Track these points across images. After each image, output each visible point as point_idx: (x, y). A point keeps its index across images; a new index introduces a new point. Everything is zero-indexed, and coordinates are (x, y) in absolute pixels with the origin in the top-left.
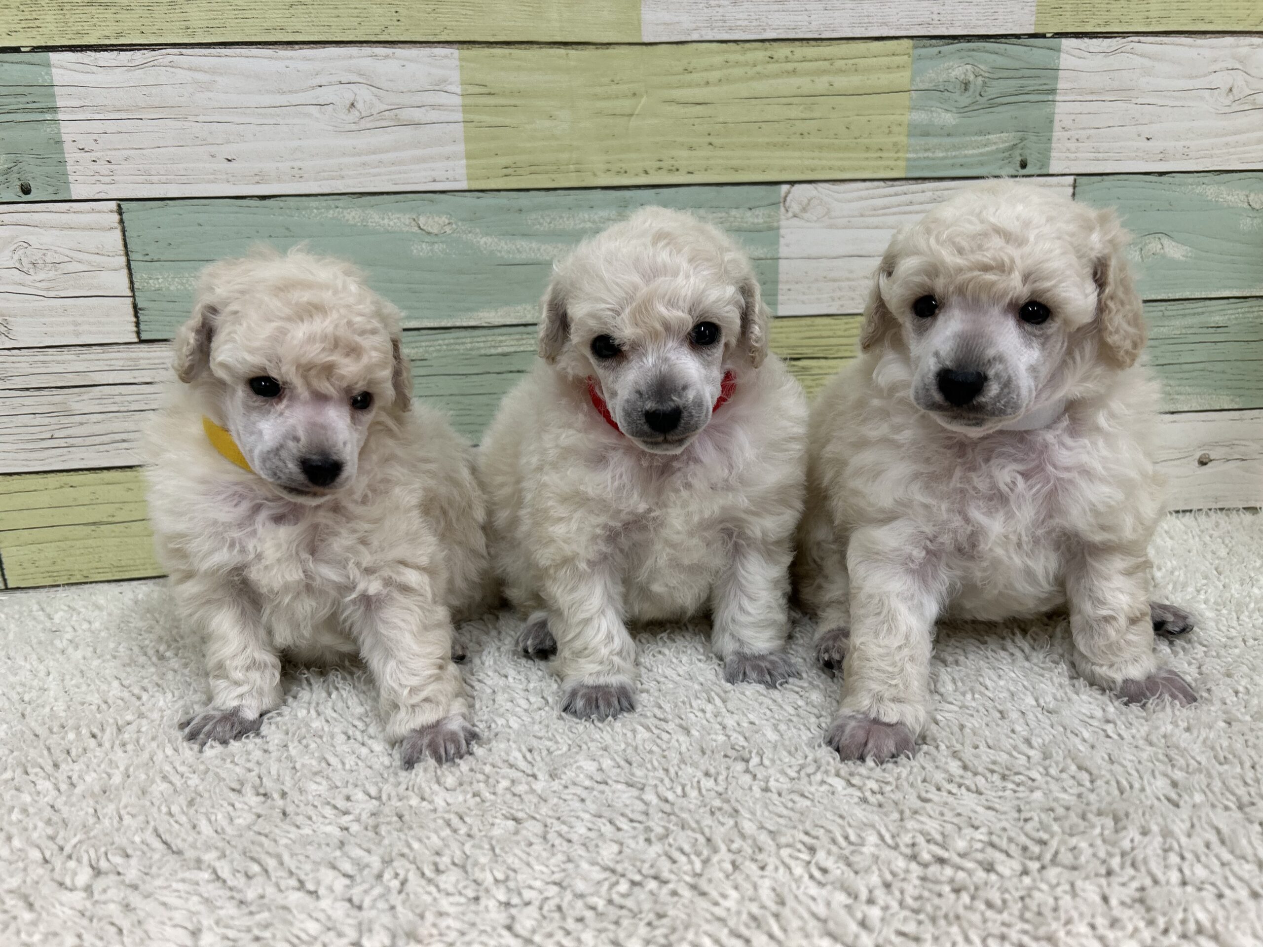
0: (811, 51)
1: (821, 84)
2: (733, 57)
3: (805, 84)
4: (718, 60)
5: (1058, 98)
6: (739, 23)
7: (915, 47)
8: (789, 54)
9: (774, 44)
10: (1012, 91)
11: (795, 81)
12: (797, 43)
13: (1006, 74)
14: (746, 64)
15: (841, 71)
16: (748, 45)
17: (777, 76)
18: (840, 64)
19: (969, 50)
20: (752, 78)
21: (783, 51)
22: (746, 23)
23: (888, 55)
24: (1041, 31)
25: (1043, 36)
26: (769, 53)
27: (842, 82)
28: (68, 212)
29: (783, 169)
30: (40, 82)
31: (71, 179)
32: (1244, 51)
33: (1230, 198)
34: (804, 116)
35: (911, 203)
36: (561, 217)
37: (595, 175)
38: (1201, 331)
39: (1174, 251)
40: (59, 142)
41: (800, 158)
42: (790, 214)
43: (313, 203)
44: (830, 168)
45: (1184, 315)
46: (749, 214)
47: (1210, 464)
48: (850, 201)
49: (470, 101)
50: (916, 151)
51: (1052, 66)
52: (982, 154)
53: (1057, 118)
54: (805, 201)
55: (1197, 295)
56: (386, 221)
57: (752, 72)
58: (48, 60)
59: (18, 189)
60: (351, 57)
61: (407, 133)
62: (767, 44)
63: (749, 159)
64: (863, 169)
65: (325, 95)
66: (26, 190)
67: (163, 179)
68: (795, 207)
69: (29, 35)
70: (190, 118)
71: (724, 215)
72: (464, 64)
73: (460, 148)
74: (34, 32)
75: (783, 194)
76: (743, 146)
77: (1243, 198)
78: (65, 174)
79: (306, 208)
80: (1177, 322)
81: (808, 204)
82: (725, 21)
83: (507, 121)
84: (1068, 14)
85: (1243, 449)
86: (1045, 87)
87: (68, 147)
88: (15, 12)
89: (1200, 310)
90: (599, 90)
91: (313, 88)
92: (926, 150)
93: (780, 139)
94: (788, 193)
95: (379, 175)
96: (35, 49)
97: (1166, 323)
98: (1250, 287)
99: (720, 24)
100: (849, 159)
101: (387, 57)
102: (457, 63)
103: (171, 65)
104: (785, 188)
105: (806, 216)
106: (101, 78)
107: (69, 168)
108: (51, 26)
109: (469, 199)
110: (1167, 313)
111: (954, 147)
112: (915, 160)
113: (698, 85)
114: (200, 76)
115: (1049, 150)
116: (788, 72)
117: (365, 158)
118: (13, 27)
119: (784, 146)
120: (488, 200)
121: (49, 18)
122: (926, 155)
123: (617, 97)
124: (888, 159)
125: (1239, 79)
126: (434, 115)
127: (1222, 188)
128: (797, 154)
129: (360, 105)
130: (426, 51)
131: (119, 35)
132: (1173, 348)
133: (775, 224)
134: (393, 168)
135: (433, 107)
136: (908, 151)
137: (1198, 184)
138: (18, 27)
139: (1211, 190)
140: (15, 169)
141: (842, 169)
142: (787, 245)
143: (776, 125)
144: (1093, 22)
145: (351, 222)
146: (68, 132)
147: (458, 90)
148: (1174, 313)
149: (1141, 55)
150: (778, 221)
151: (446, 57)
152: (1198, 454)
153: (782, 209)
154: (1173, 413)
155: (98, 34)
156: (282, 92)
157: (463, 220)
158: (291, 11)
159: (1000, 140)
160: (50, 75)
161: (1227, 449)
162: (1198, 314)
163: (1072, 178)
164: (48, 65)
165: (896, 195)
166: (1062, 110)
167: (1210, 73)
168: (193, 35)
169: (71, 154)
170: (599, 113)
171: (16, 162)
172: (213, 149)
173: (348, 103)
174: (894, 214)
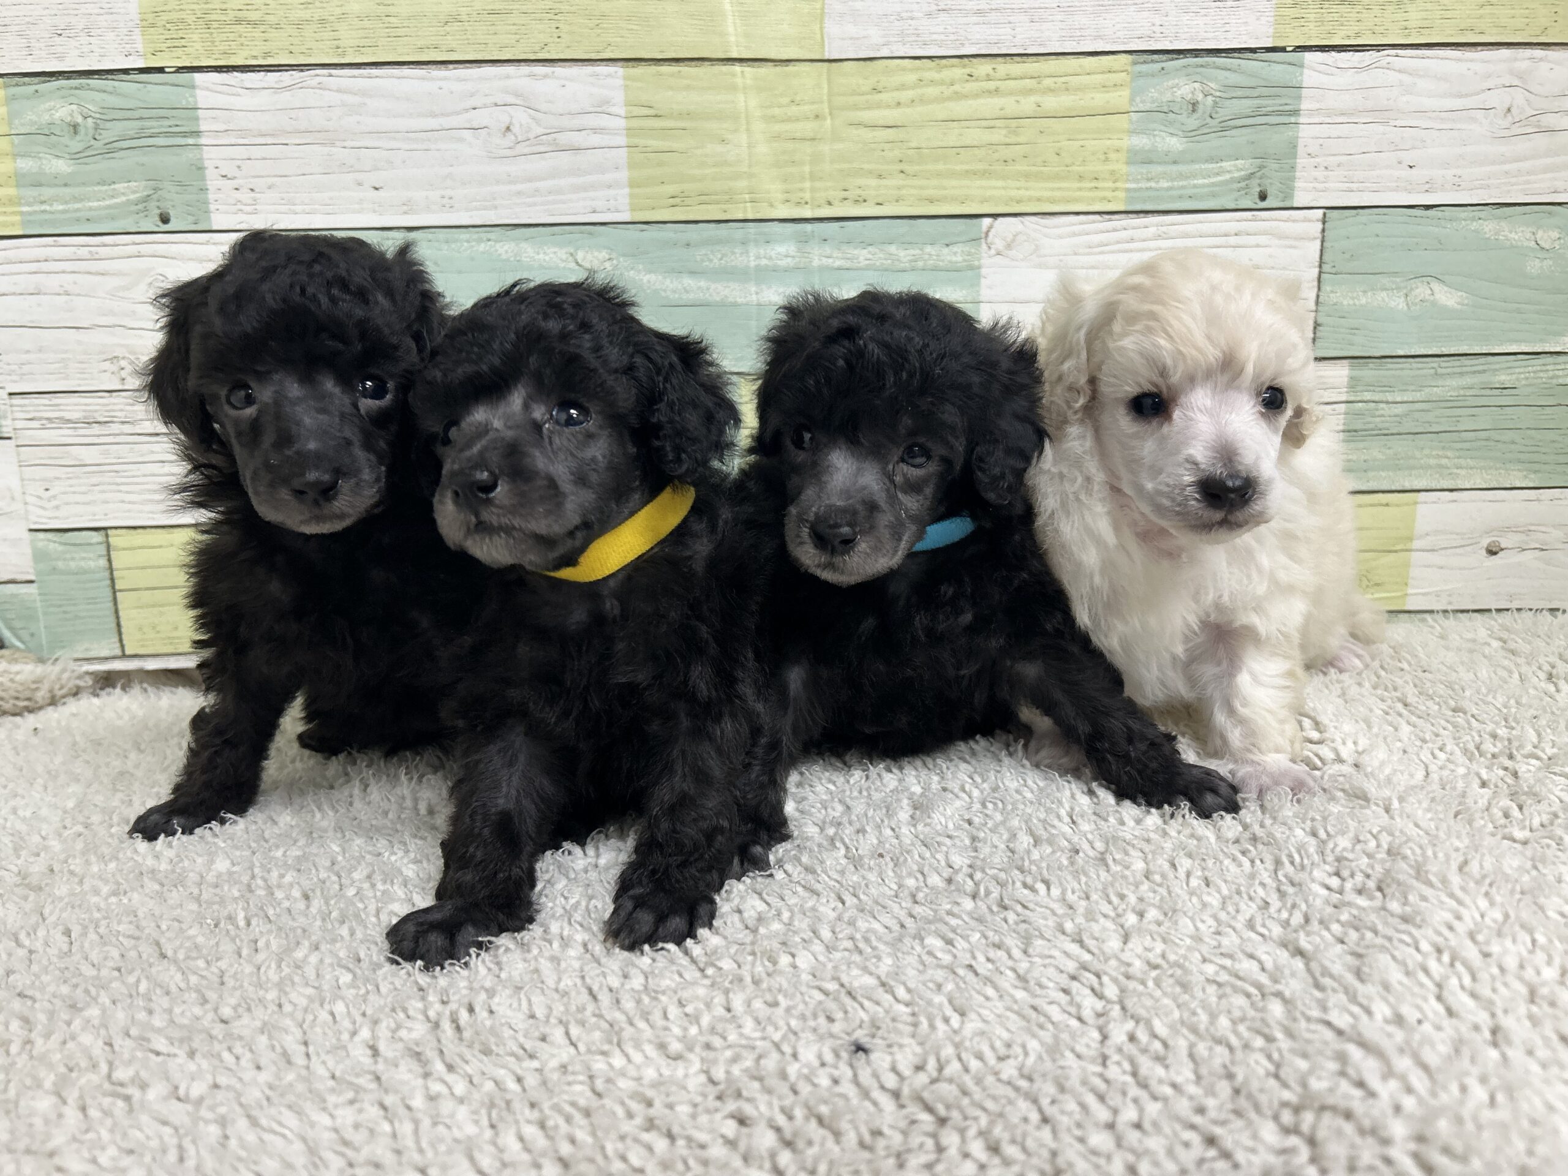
0: (1016, 68)
1: (1027, 104)
2: (928, 75)
3: (1009, 104)
4: (911, 78)
5: (1301, 120)
6: (935, 37)
7: (1135, 63)
8: (991, 72)
9: (974, 60)
10: (1248, 111)
11: (996, 102)
12: (1000, 59)
13: (1239, 93)
14: (942, 83)
15: (1050, 90)
16: (944, 61)
17: (977, 96)
18: (1048, 82)
19: (1197, 66)
20: (949, 99)
21: (983, 68)
22: (943, 37)
23: (1103, 73)
24: (1280, 43)
25: (1283, 49)
26: (968, 71)
27: (1051, 103)
28: (207, 243)
29: (984, 200)
30: (184, 104)
31: (212, 207)
32: (1524, 65)
33: (1513, 235)
34: (1008, 141)
35: (1132, 240)
36: (733, 253)
37: (771, 205)
38: (1484, 392)
39: (1447, 297)
40: (201, 169)
41: (1004, 188)
42: (993, 252)
43: (463, 235)
44: (1039, 200)
45: (1461, 374)
46: (946, 250)
47: (1501, 554)
48: (1060, 237)
49: (635, 123)
50: (1136, 181)
51: (1294, 84)
52: (1213, 184)
53: (1301, 143)
54: (1010, 237)
55: (1477, 350)
56: (541, 256)
57: (948, 91)
58: (193, 79)
59: (157, 218)
60: (508, 77)
61: (565, 158)
62: (966, 60)
63: (945, 188)
64: (1076, 200)
65: (480, 118)
66: (165, 219)
67: (307, 208)
68: (999, 244)
69: (174, 55)
70: (338, 143)
71: (917, 252)
72: (628, 83)
73: (623, 175)
74: (180, 52)
75: (984, 229)
76: (939, 175)
77: (1529, 235)
78: (206, 202)
79: (456, 241)
80: (1454, 382)
81: (1013, 241)
82: (918, 35)
83: (675, 146)
84: (1312, 25)
85: (1541, 536)
86: (1287, 108)
87: (210, 173)
88: (161, 30)
89: (1480, 368)
90: (776, 111)
91: (467, 110)
92: (1148, 180)
93: (980, 166)
94: (991, 227)
95: (535, 204)
96: (180, 70)
97: (1440, 383)
98: (1541, 341)
99: (914, 38)
100: (1059, 189)
101: (546, 76)
102: (622, 82)
103: (321, 87)
104: (987, 221)
105: (1010, 253)
106: (246, 101)
107: (211, 196)
108: (198, 46)
109: (632, 232)
110: (1440, 371)
111: (1181, 176)
112: (1135, 190)
113: (889, 107)
114: (350, 99)
115: (1293, 179)
116: (990, 92)
117: (519, 187)
118: (159, 46)
119: (985, 174)
120: (652, 232)
121: (195, 37)
122: (1149, 185)
123: (798, 120)
124: (1104, 189)
125: (1519, 97)
126: (595, 140)
127: (1503, 224)
128: (1000, 183)
129: (515, 129)
130: (589, 69)
131: (267, 55)
132: (1449, 412)
133: (976, 263)
134: (550, 198)
135: (595, 130)
136: (1127, 181)
137: (1473, 219)
138: (163, 46)
139: (1489, 226)
140: (155, 197)
141: (1053, 201)
142: (990, 287)
143: (976, 151)
144: (1343, 33)
145: (504, 257)
146: (211, 157)
147: (622, 112)
148: (1449, 370)
149: (1400, 71)
150: (979, 260)
151: (609, 75)
152: (1485, 542)
153: (984, 246)
154: (1451, 490)
155: (245, 53)
156: (433, 115)
157: (624, 255)
158: (447, 28)
159: (1235, 168)
160: (194, 96)
161: (1523, 537)
162: (1479, 372)
163: (1321, 212)
164: (193, 87)
165: (1115, 230)
166: (1307, 133)
167: (1483, 91)
168: (344, 55)
169: (213, 181)
170: (777, 137)
171: (156, 189)
172: (360, 176)
173: (504, 126)
174: (1113, 252)
